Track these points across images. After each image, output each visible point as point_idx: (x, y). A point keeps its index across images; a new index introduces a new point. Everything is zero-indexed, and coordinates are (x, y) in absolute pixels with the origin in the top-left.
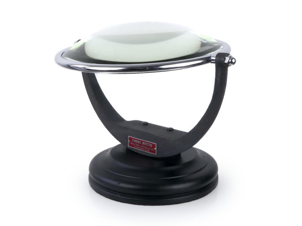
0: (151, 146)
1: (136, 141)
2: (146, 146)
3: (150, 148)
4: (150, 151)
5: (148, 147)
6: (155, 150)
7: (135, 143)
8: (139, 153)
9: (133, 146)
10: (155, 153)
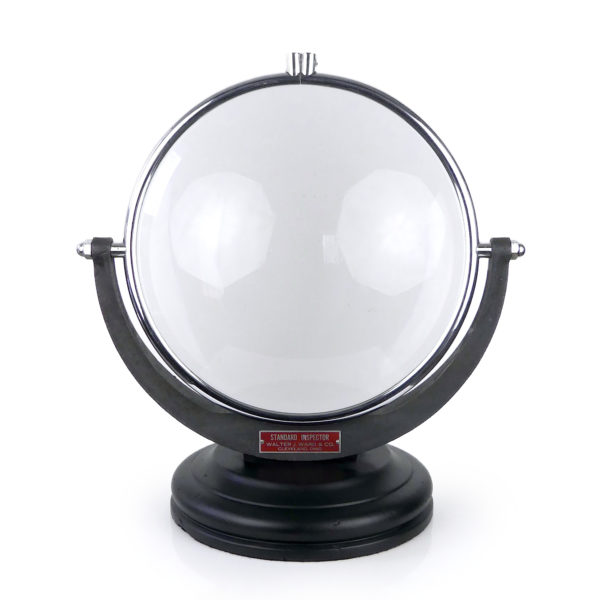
0: (327, 437)
1: (279, 438)
2: (312, 441)
3: (323, 442)
4: (324, 449)
5: (317, 442)
6: (337, 445)
7: (279, 442)
8: (295, 459)
9: (275, 449)
10: (337, 450)
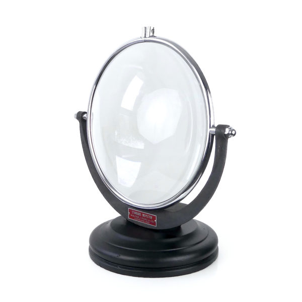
1: (136, 213)
2: (146, 218)
3: (150, 220)
6: (155, 222)
7: (135, 215)
8: (140, 225)
9: (133, 218)
10: (155, 225)
